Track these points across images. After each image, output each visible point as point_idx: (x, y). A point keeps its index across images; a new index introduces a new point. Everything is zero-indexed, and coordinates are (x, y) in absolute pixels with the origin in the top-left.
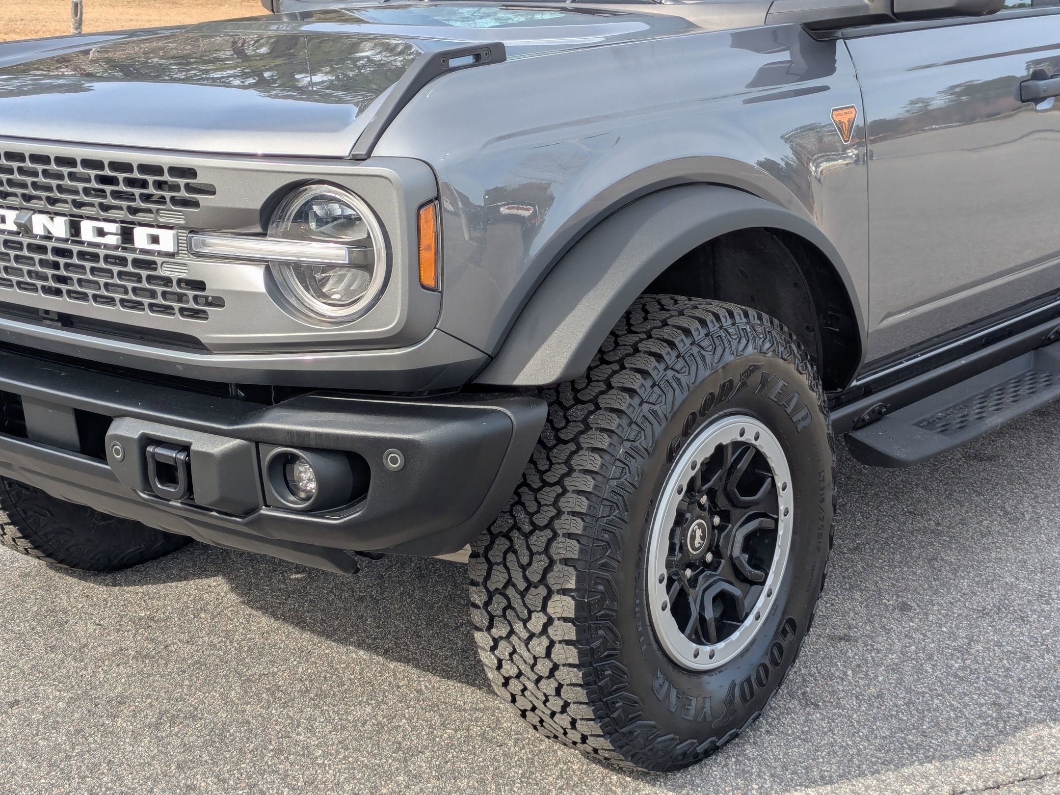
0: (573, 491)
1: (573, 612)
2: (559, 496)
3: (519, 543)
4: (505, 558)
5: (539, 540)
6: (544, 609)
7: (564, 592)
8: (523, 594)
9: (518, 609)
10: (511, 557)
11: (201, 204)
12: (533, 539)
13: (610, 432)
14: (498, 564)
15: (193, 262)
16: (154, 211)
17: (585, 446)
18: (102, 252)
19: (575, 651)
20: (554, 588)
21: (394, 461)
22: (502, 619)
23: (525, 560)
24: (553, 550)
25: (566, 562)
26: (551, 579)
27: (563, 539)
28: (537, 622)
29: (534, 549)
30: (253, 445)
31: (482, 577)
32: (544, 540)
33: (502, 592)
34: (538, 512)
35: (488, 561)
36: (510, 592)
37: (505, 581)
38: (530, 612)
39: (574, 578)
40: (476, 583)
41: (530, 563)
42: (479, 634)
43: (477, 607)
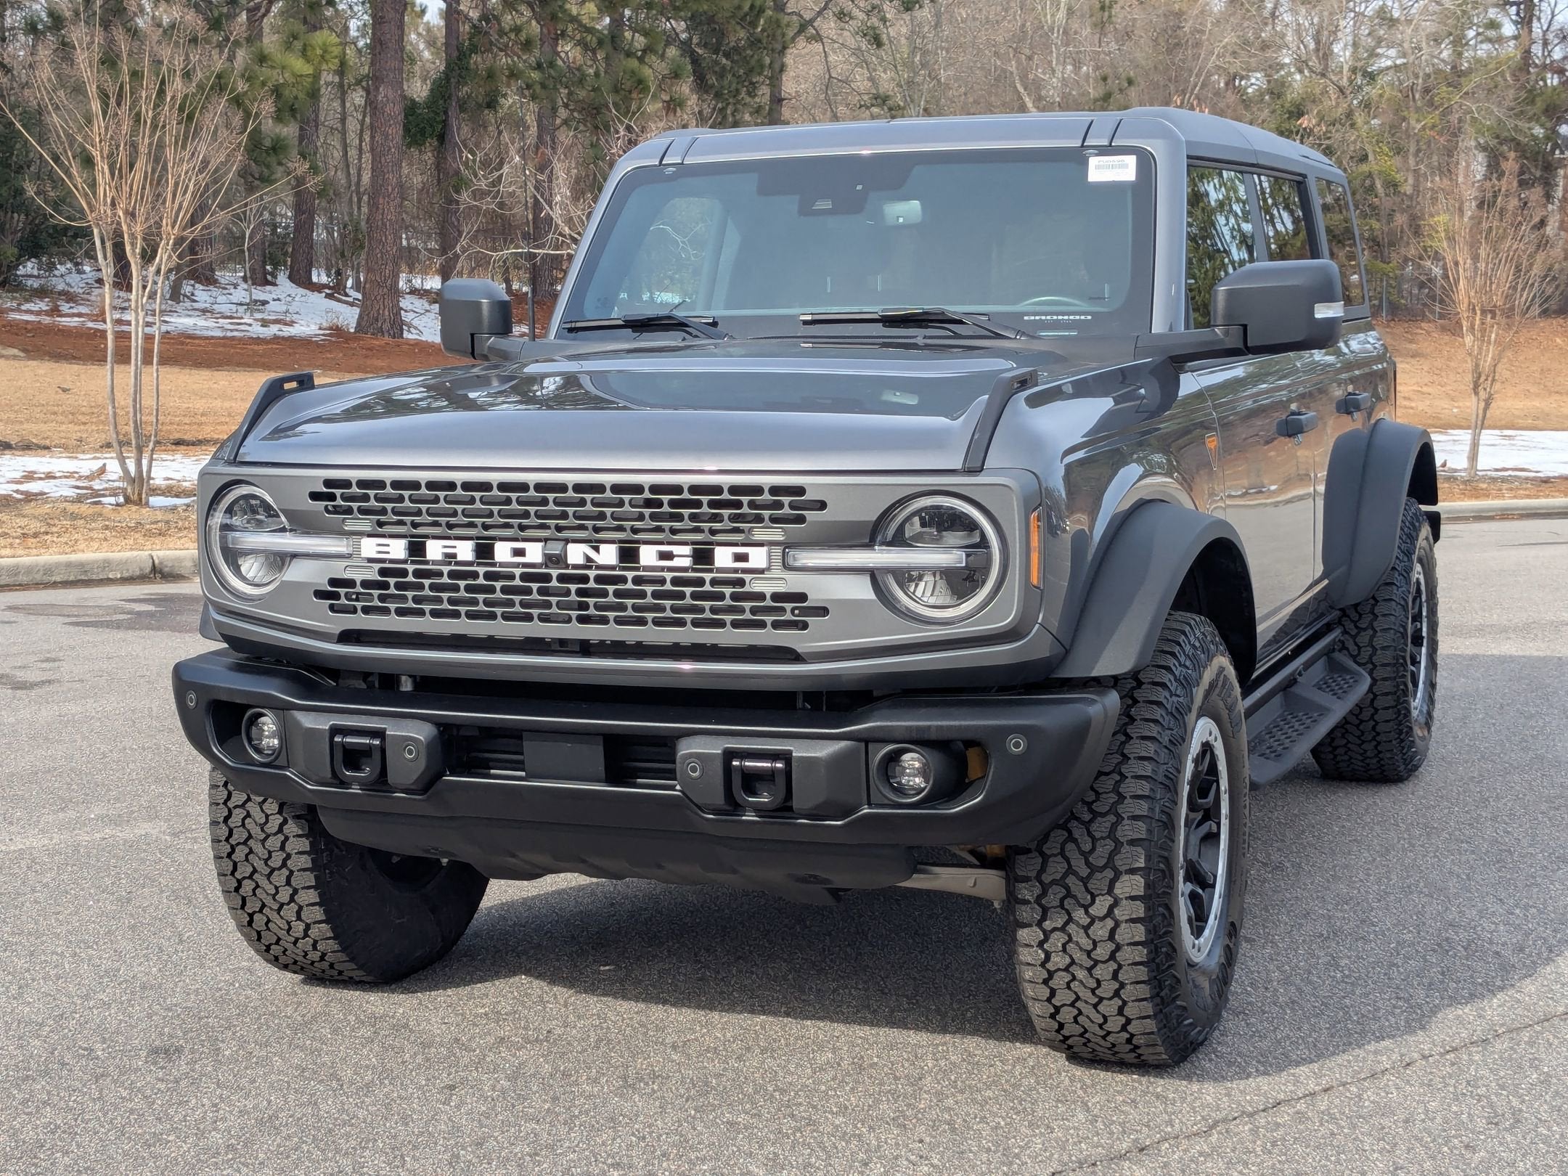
0: (1132, 777)
1: (1142, 889)
2: (1118, 783)
3: (1078, 832)
4: (1063, 849)
5: (1100, 828)
6: (1110, 891)
7: (1132, 871)
8: (1085, 881)
9: (1079, 896)
10: (1070, 846)
11: (808, 519)
12: (1094, 827)
13: (1155, 721)
14: (1055, 855)
15: (790, 576)
16: (746, 530)
17: (1134, 736)
18: (669, 576)
19: (1143, 928)
20: (1123, 869)
21: (1017, 745)
22: (1059, 909)
23: (1087, 847)
24: (1119, 834)
25: (1133, 842)
26: (1118, 861)
27: (1129, 822)
28: (1100, 907)
29: (1097, 835)
30: (863, 744)
31: (1035, 872)
32: (1108, 825)
33: (1061, 882)
34: (1097, 799)
35: (1042, 854)
36: (1071, 880)
37: (1064, 871)
38: (1093, 897)
39: (1143, 857)
40: (1026, 879)
41: (1093, 849)
42: (1026, 930)
43: (1027, 902)
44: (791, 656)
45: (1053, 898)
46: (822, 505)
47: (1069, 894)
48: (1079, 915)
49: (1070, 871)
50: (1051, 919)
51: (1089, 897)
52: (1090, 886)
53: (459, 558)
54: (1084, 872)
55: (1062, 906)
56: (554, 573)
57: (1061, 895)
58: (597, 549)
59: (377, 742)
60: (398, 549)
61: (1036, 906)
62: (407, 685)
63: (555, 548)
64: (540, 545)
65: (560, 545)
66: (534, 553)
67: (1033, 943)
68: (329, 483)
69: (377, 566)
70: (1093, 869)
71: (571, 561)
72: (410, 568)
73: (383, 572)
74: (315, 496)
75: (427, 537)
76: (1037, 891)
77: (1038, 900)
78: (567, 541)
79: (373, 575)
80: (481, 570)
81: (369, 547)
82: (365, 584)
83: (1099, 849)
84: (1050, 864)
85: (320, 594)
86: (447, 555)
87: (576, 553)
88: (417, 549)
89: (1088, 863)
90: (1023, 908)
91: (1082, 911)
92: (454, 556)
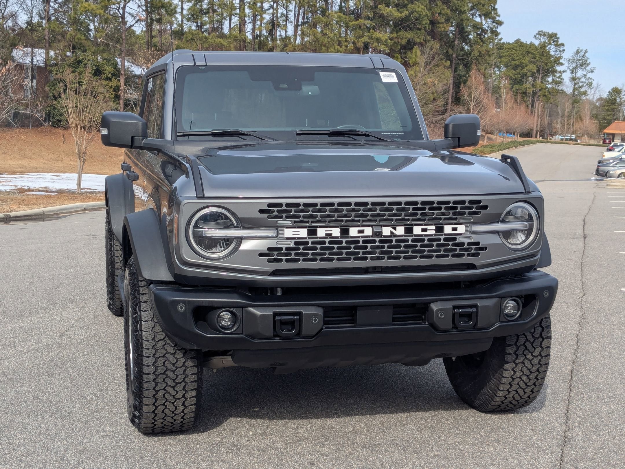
7: (548, 337)
9: (530, 349)
11: (481, 213)
14: (522, 336)
15: (473, 236)
16: (458, 218)
18: (426, 238)
20: (544, 337)
21: (546, 294)
25: (547, 327)
28: (537, 352)
30: (500, 299)
31: (514, 342)
33: (523, 345)
35: (517, 335)
36: (527, 344)
37: (524, 340)
40: (510, 345)
41: (535, 331)
42: (508, 365)
43: (510, 354)
44: (472, 266)
45: (520, 352)
46: (486, 207)
47: (526, 349)
48: (529, 356)
49: (527, 340)
50: (519, 359)
51: (533, 349)
52: (534, 345)
53: (333, 235)
54: (532, 340)
55: (523, 354)
56: (377, 239)
57: (523, 349)
58: (395, 229)
59: (297, 317)
60: (303, 233)
61: (514, 355)
62: (279, 292)
63: (377, 229)
64: (370, 228)
65: (379, 227)
66: (368, 231)
67: (510, 369)
68: (270, 205)
69: (293, 241)
70: (535, 338)
71: (384, 234)
72: (310, 241)
73: (296, 243)
74: (262, 211)
75: (317, 227)
76: (515, 349)
77: (515, 353)
78: (382, 226)
79: (291, 245)
80: (344, 240)
81: (289, 233)
82: (287, 249)
83: (536, 331)
84: (519, 339)
85: (261, 255)
86: (327, 234)
87: (386, 231)
88: (312, 232)
89: (533, 336)
90: (508, 356)
91: (530, 354)
92: (331, 234)
